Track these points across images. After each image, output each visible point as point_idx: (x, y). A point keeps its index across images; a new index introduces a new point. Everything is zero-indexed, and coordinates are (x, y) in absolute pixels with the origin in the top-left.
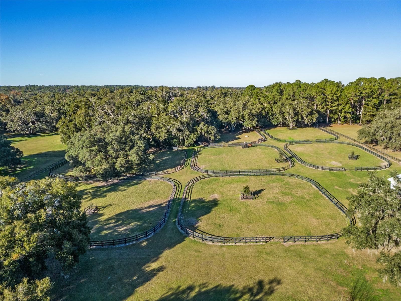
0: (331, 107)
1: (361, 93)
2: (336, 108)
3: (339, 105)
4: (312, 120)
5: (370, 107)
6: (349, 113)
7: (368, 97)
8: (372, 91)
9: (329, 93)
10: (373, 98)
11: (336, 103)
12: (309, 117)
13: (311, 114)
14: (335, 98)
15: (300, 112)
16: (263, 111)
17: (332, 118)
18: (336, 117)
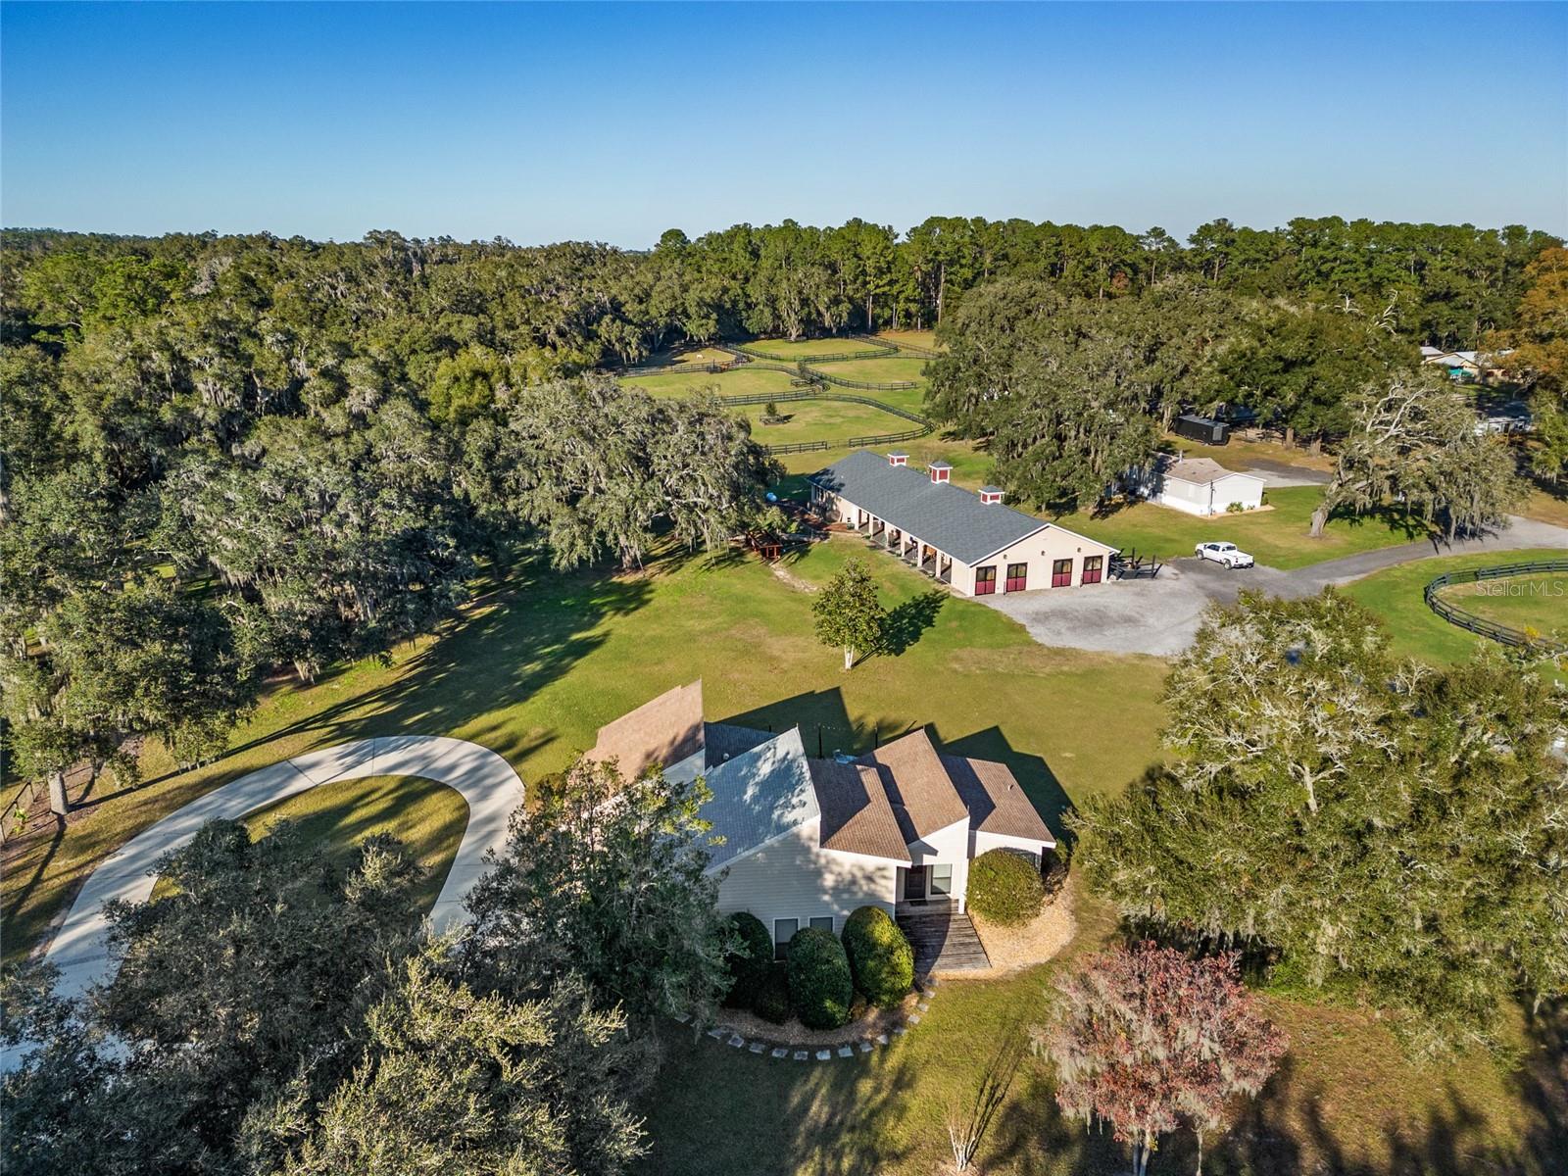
0: (877, 287)
1: (937, 254)
2: (887, 288)
3: (891, 283)
4: (841, 316)
5: (956, 288)
6: (914, 301)
7: (951, 263)
8: (959, 250)
9: (869, 253)
10: (962, 266)
11: (887, 278)
12: (834, 309)
13: (836, 301)
14: (884, 265)
15: (812, 297)
16: (726, 298)
17: (879, 317)
18: (887, 313)
